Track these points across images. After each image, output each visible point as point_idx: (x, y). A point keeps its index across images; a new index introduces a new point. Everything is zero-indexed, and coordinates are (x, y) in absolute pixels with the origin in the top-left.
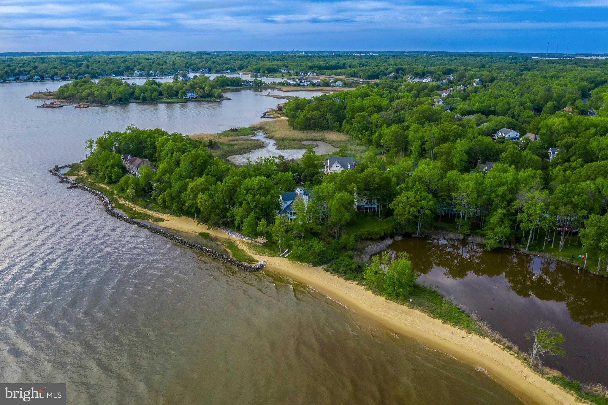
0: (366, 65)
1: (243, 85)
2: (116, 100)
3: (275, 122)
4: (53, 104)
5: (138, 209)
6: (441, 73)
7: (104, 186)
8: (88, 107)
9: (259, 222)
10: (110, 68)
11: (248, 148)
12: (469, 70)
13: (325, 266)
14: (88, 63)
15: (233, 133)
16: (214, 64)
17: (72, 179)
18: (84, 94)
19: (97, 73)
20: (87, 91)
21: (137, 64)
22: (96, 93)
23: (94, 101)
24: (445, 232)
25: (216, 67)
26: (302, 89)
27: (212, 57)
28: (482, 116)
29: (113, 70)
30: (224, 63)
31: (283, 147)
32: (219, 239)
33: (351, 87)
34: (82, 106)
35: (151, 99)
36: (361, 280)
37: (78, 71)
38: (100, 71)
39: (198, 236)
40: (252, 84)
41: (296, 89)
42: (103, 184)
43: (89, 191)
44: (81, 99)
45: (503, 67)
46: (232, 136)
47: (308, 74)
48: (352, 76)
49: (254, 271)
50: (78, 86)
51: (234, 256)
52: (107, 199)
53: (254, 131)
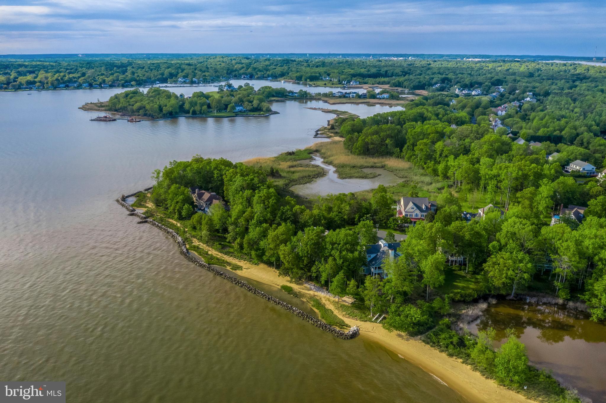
0: (409, 74)
1: (289, 96)
2: (166, 114)
3: (331, 143)
4: (106, 117)
5: (213, 252)
6: (490, 84)
7: (175, 222)
8: (140, 121)
9: (348, 282)
10: (154, 75)
11: (309, 176)
12: (519, 81)
13: (423, 337)
14: (133, 70)
15: (290, 157)
16: (255, 70)
17: (140, 211)
18: (135, 107)
19: (142, 80)
20: (138, 104)
21: (180, 71)
22: (148, 107)
23: (145, 115)
24: (541, 294)
25: (257, 74)
26: (349, 101)
27: (252, 62)
28: (551, 145)
29: (157, 77)
30: (265, 69)
31: (344, 176)
32: (303, 295)
33: (398, 100)
34: (135, 120)
35: (201, 113)
36: (467, 358)
37: (124, 78)
38: (145, 78)
39: (281, 290)
40: (296, 95)
41: (343, 102)
42: (172, 219)
43: (160, 228)
44: (133, 112)
45: (553, 76)
46: (289, 160)
47: (351, 83)
48: (396, 86)
49: (347, 338)
50: (128, 97)
51: (323, 318)
52: (180, 239)
53: (311, 155)
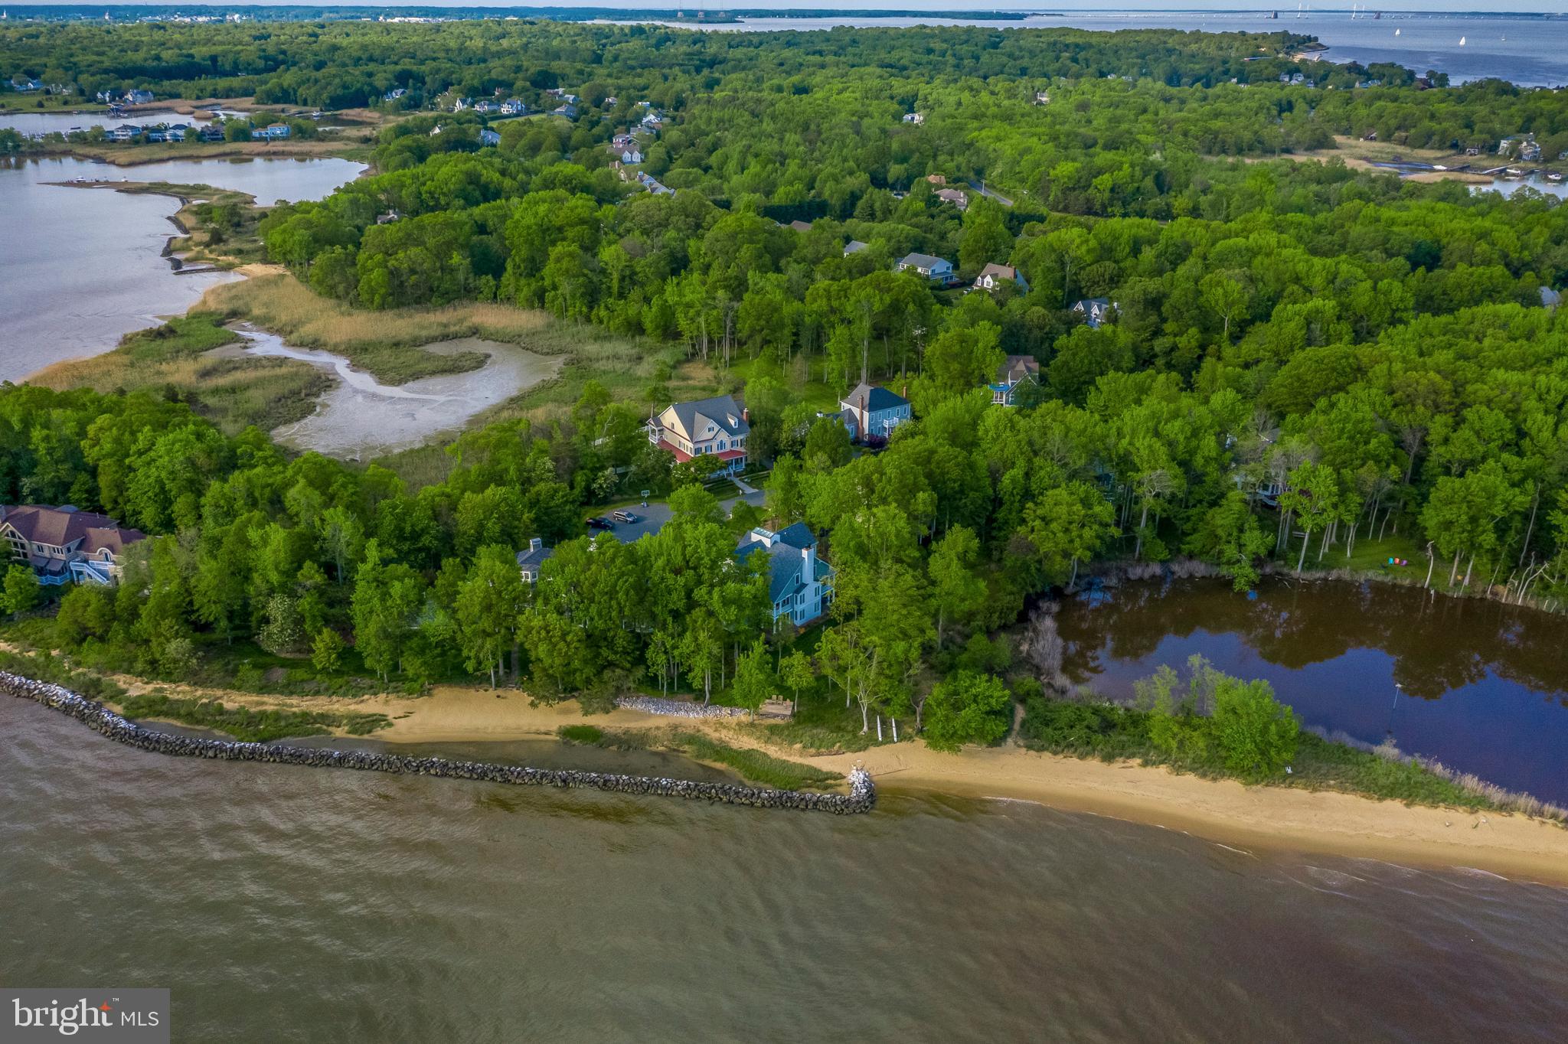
3: (252, 285)
5: (235, 700)
6: (527, 83)
11: (294, 393)
13: (1018, 738)
15: (167, 344)
31: (393, 375)
32: (642, 736)
33: (322, 140)
39: (568, 745)
46: (177, 354)
51: (757, 779)
52: (59, 692)
53: (228, 328)
